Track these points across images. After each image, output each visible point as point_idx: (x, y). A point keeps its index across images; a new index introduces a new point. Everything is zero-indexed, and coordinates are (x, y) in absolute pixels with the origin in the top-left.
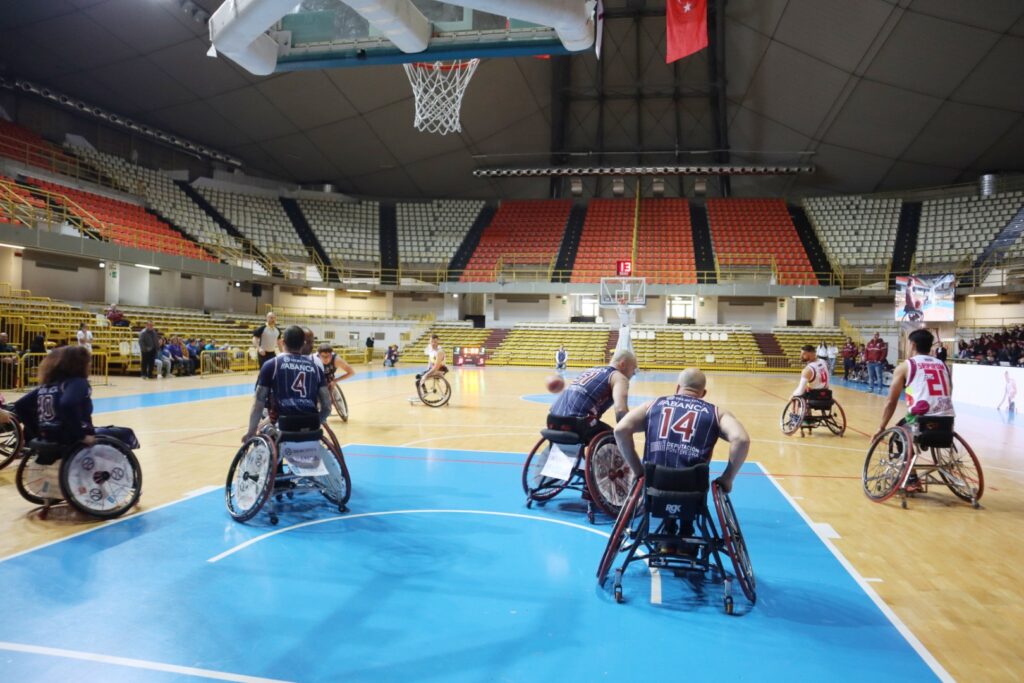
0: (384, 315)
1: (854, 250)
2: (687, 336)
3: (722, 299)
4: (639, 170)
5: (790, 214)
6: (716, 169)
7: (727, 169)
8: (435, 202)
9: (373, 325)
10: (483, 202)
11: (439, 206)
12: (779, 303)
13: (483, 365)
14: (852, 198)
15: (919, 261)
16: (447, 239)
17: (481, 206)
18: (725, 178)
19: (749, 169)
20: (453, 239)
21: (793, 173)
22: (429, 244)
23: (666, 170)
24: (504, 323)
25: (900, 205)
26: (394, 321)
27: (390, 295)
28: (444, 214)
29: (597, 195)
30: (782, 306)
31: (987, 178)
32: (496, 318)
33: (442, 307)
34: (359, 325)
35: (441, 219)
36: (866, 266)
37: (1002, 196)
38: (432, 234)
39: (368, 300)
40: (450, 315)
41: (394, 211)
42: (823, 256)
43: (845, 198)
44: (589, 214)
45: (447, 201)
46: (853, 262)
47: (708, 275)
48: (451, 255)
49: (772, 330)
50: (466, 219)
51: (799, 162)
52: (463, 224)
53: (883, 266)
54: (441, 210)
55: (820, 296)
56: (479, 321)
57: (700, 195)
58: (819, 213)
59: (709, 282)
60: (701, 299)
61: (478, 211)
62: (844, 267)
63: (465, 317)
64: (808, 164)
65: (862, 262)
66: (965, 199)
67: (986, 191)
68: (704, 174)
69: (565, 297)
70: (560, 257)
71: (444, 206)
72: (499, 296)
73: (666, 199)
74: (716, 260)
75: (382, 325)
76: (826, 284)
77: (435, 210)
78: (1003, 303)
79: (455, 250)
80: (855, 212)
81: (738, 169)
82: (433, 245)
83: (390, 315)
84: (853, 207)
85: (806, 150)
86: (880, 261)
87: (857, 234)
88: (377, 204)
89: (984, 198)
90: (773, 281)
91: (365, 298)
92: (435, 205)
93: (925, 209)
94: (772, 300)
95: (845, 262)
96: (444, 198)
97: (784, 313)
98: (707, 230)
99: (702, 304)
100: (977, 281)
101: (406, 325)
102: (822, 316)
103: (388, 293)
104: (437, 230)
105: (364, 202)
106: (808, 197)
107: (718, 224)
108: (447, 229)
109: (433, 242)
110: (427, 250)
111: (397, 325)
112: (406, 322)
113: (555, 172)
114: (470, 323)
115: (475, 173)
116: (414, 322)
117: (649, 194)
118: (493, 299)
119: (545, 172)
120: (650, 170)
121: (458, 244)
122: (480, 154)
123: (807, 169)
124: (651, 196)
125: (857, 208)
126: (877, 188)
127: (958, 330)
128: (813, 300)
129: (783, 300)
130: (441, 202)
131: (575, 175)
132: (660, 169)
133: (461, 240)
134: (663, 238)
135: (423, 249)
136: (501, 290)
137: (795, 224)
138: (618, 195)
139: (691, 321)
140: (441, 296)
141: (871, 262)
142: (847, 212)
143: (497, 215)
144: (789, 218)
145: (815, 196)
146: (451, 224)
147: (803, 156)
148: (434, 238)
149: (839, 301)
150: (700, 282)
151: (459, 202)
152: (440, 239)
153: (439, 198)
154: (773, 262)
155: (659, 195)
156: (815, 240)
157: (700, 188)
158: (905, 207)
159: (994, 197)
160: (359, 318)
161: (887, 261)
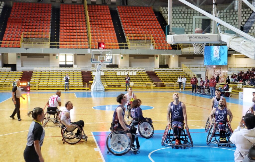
2: (118, 74)
3: (130, 56)
5: (156, 15)
10: (3, 3)
12: (155, 57)
13: (29, 91)
24: (28, 68)
29: (63, 2)
30: (157, 59)
32: (22, 66)
43: (179, 8)
44: (61, 12)
47: (124, 45)
49: (154, 70)
55: (173, 54)
56: (14, 67)
57: (113, 3)
59: (125, 48)
60: (122, 56)
61: (1, 8)
63: (5, 65)
66: (228, 11)
69: (57, 55)
70: (51, 35)
72: (23, 55)
73: (98, 5)
74: (126, 37)
76: (175, 49)
80: (183, 15)
84: (182, 12)
87: (185, 25)
89: (235, 11)
90: (152, 48)
94: (153, 56)
97: (157, 62)
98: (119, 22)
99: (122, 58)
102: (173, 63)
106: (163, 6)
114: (9, 69)
118: (20, 56)
124: (91, 3)
125: (184, 13)
127: (229, 69)
128: (169, 56)
129: (157, 56)
136: (26, 52)
137: (158, 20)
138: (74, 2)
139: (116, 66)
142: (180, 15)
143: (13, 10)
144: (156, 17)
145: (165, 6)
149: (180, 56)
150: (120, 48)
154: (152, 38)
155: (94, 3)
157: (113, 0)
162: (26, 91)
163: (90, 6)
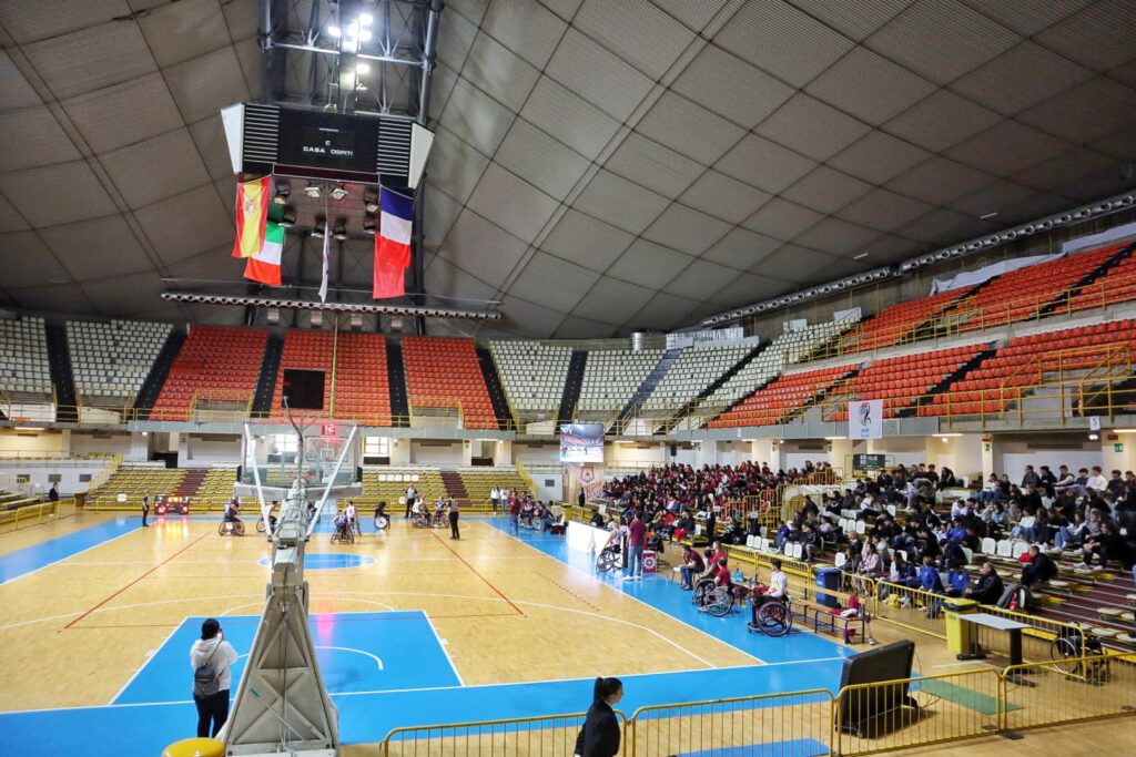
0: (59, 455)
1: (530, 395)
2: (382, 478)
3: (413, 441)
4: (338, 306)
5: (479, 356)
6: (412, 310)
7: (422, 311)
8: (114, 322)
9: (47, 466)
10: (171, 326)
11: (119, 328)
12: (465, 444)
13: (186, 513)
14: (532, 343)
15: (580, 408)
16: (131, 369)
17: (168, 331)
18: (421, 319)
19: (442, 312)
20: (139, 369)
21: (482, 318)
22: (111, 374)
23: (364, 309)
24: (199, 462)
25: (570, 353)
26: (73, 461)
27: (66, 433)
28: (126, 338)
29: (294, 325)
30: (467, 446)
31: (637, 336)
32: (190, 458)
33: (128, 445)
34: (29, 466)
35: (123, 344)
36: (539, 411)
37: (646, 352)
38: (113, 362)
39: (39, 438)
40: (138, 455)
41: (63, 330)
42: (504, 400)
43: (526, 343)
44: (286, 347)
45: (129, 323)
46: (529, 407)
47: (402, 419)
48: (138, 388)
49: (459, 470)
50: (152, 346)
51: (487, 309)
52: (149, 351)
53: (552, 411)
54: (122, 333)
55: (500, 438)
56: (171, 460)
57: (396, 331)
58: (502, 357)
59: (403, 425)
60: (395, 440)
61: (165, 336)
62: (520, 411)
63: (154, 456)
64: (494, 311)
65: (536, 407)
66: (620, 352)
67: (637, 346)
68: (401, 314)
69: (263, 437)
70: (257, 394)
71: (125, 327)
72: (192, 435)
73: (364, 333)
74: (409, 401)
75: (57, 466)
76: (503, 428)
77: (115, 332)
78: (639, 448)
79: (141, 381)
80: (533, 358)
81: (432, 312)
82: (115, 375)
83: (67, 455)
84: (532, 352)
85: (493, 299)
86: (550, 408)
87: (533, 379)
88: (41, 321)
89: (634, 353)
90: (460, 426)
91: (35, 435)
92: (114, 327)
93: (589, 358)
94: (460, 441)
95: (521, 407)
96: (125, 317)
97: (469, 452)
98: (401, 369)
99: (396, 445)
100: (620, 429)
101: (86, 466)
102: (502, 455)
103: (64, 431)
104: (118, 357)
105: (25, 319)
106: (494, 339)
107: (412, 364)
108: (131, 356)
109: (116, 371)
110: (109, 381)
111: (76, 466)
112: (86, 462)
113: (252, 301)
114: (161, 464)
115: (163, 296)
116: (96, 462)
117: (347, 327)
118: (187, 438)
119: (241, 300)
120: (349, 306)
121: (145, 375)
122: (171, 277)
123: (494, 316)
124: (349, 328)
125: (536, 354)
126: (554, 337)
127: (607, 470)
128: (494, 442)
129: (467, 442)
130: (121, 322)
131: (273, 306)
132: (359, 307)
133: (148, 370)
134: (361, 377)
135: (103, 379)
136: (197, 430)
137: (482, 367)
138: (315, 327)
139: (385, 461)
140: (129, 433)
141: (543, 408)
142: (527, 357)
143: (187, 342)
144: (477, 360)
145: (500, 339)
146: (134, 350)
147: (489, 304)
148: (116, 367)
149: (516, 443)
150: (394, 425)
151: (143, 324)
152: (123, 368)
153: (118, 317)
154: (460, 404)
155: (356, 330)
156: (498, 383)
157: (397, 324)
158: (575, 354)
159: (640, 352)
160: (29, 459)
161: (555, 408)
162: (181, 514)
163: (347, 335)
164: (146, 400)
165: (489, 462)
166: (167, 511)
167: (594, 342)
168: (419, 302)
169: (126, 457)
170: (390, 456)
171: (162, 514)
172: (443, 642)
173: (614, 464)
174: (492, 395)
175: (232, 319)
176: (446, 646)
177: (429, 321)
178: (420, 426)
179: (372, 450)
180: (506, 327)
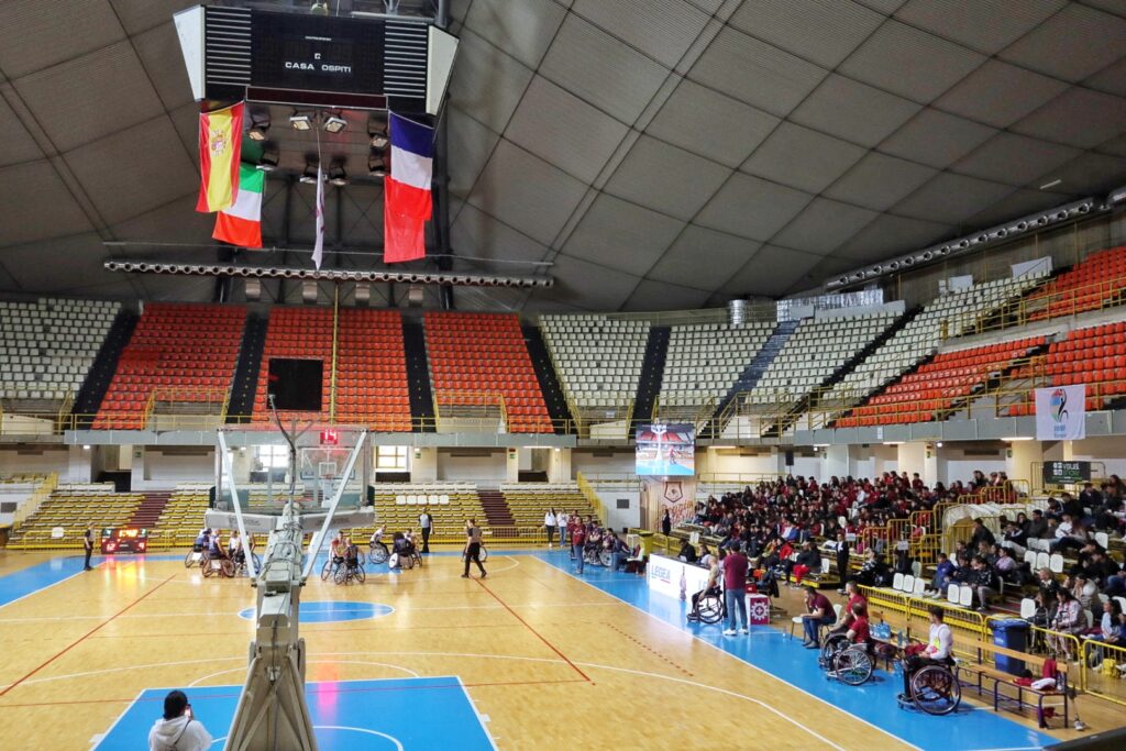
1: (595, 387)
2: (400, 500)
3: (441, 450)
4: (338, 274)
5: (525, 336)
6: (435, 277)
7: (448, 278)
8: (42, 301)
10: (118, 305)
11: (50, 309)
12: (509, 454)
13: (143, 551)
14: (596, 318)
15: (662, 403)
16: (67, 362)
17: (115, 311)
18: (448, 287)
19: (475, 279)
20: (77, 362)
21: (528, 286)
22: (40, 369)
23: (373, 276)
24: (158, 484)
25: (647, 330)
28: (58, 322)
29: (280, 300)
30: (512, 457)
31: (737, 304)
32: (147, 478)
33: (65, 462)
35: (55, 330)
36: (607, 408)
37: (750, 326)
38: (42, 353)
40: (78, 476)
42: (560, 395)
43: (588, 318)
44: (271, 329)
45: (62, 302)
46: (593, 403)
47: (426, 422)
48: (76, 387)
49: (501, 488)
50: (94, 331)
51: (535, 273)
52: (90, 339)
53: (625, 408)
54: (54, 315)
55: (556, 445)
56: (123, 481)
57: (415, 305)
58: (557, 336)
59: (427, 430)
60: (417, 450)
61: (111, 318)
62: (583, 408)
63: (100, 477)
64: (545, 275)
65: (602, 403)
66: (715, 327)
67: (737, 319)
68: (421, 282)
69: (243, 449)
70: (234, 392)
71: (58, 308)
72: (150, 448)
73: (372, 309)
74: (434, 398)
76: (559, 432)
77: (44, 314)
78: (742, 455)
79: (81, 379)
80: (597, 337)
81: (462, 278)
82: (46, 371)
84: (596, 330)
85: (542, 261)
86: (622, 403)
87: (598, 366)
89: (733, 327)
90: (502, 428)
92: (42, 307)
93: (673, 336)
94: (502, 450)
95: (584, 403)
96: (57, 295)
97: (515, 465)
98: (424, 357)
99: (418, 455)
100: (716, 431)
101: (9, 491)
102: (558, 468)
104: (50, 347)
106: (546, 313)
107: (437, 349)
108: (66, 345)
109: (46, 366)
110: (38, 378)
112: (10, 486)
113: (224, 270)
114: (109, 487)
115: (107, 265)
116: (23, 485)
117: (350, 302)
118: (143, 451)
119: (210, 269)
120: (352, 274)
121: (85, 370)
122: (116, 240)
123: (544, 283)
124: (353, 303)
125: (601, 332)
126: (624, 307)
127: (700, 485)
128: (548, 450)
129: (513, 450)
130: (52, 301)
131: (252, 276)
132: (366, 274)
133: (89, 363)
134: (370, 367)
135: (30, 377)
136: (156, 441)
137: (529, 350)
138: (308, 302)
139: (404, 477)
140: (65, 447)
141: (612, 403)
142: (589, 337)
143: (140, 326)
144: (523, 341)
145: (553, 313)
146: (70, 338)
147: (539, 267)
148: (46, 361)
149: (576, 450)
150: (415, 430)
151: (81, 303)
152: (56, 362)
153: (48, 295)
154: (502, 402)
155: (362, 304)
156: (552, 371)
157: (416, 296)
158: (653, 331)
159: (742, 327)
161: (629, 403)
162: (135, 552)
163: (351, 312)
164: (88, 404)
165: (542, 477)
166: (118, 549)
167: (680, 314)
168: (445, 265)
169: (63, 478)
170: (410, 470)
171: (111, 553)
172: (483, 719)
173: (709, 478)
174: (544, 387)
175: (199, 293)
176: (487, 723)
177: (457, 290)
178: (449, 430)
179: (386, 464)
180: (562, 298)
